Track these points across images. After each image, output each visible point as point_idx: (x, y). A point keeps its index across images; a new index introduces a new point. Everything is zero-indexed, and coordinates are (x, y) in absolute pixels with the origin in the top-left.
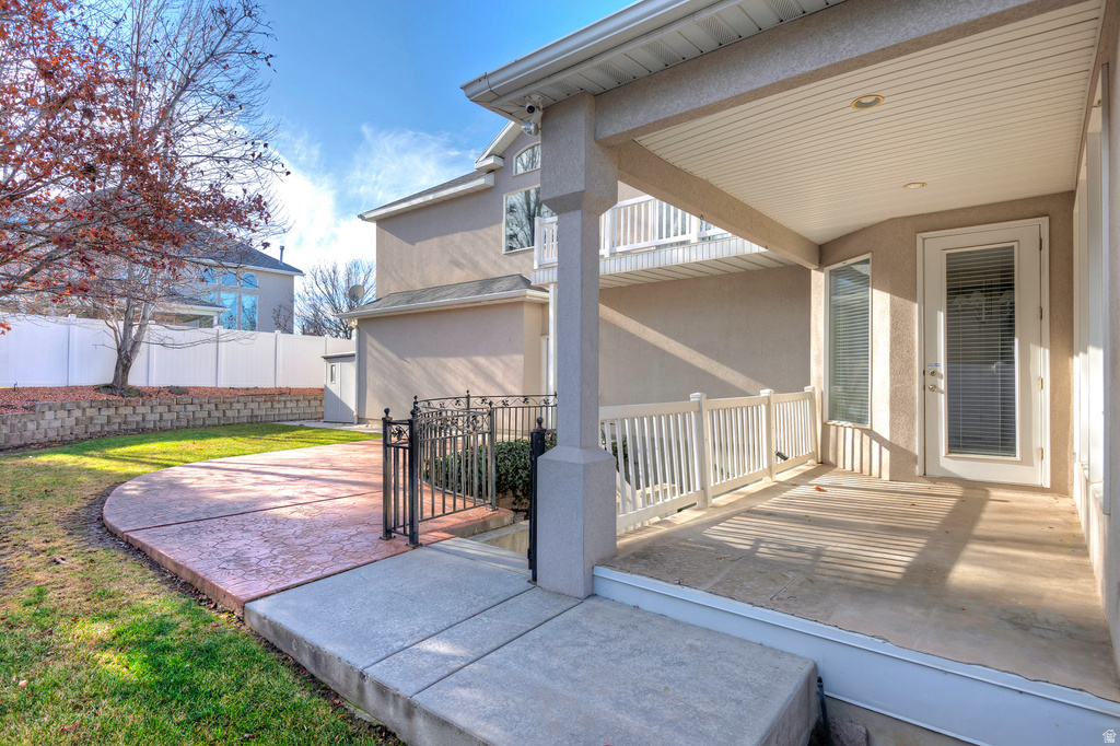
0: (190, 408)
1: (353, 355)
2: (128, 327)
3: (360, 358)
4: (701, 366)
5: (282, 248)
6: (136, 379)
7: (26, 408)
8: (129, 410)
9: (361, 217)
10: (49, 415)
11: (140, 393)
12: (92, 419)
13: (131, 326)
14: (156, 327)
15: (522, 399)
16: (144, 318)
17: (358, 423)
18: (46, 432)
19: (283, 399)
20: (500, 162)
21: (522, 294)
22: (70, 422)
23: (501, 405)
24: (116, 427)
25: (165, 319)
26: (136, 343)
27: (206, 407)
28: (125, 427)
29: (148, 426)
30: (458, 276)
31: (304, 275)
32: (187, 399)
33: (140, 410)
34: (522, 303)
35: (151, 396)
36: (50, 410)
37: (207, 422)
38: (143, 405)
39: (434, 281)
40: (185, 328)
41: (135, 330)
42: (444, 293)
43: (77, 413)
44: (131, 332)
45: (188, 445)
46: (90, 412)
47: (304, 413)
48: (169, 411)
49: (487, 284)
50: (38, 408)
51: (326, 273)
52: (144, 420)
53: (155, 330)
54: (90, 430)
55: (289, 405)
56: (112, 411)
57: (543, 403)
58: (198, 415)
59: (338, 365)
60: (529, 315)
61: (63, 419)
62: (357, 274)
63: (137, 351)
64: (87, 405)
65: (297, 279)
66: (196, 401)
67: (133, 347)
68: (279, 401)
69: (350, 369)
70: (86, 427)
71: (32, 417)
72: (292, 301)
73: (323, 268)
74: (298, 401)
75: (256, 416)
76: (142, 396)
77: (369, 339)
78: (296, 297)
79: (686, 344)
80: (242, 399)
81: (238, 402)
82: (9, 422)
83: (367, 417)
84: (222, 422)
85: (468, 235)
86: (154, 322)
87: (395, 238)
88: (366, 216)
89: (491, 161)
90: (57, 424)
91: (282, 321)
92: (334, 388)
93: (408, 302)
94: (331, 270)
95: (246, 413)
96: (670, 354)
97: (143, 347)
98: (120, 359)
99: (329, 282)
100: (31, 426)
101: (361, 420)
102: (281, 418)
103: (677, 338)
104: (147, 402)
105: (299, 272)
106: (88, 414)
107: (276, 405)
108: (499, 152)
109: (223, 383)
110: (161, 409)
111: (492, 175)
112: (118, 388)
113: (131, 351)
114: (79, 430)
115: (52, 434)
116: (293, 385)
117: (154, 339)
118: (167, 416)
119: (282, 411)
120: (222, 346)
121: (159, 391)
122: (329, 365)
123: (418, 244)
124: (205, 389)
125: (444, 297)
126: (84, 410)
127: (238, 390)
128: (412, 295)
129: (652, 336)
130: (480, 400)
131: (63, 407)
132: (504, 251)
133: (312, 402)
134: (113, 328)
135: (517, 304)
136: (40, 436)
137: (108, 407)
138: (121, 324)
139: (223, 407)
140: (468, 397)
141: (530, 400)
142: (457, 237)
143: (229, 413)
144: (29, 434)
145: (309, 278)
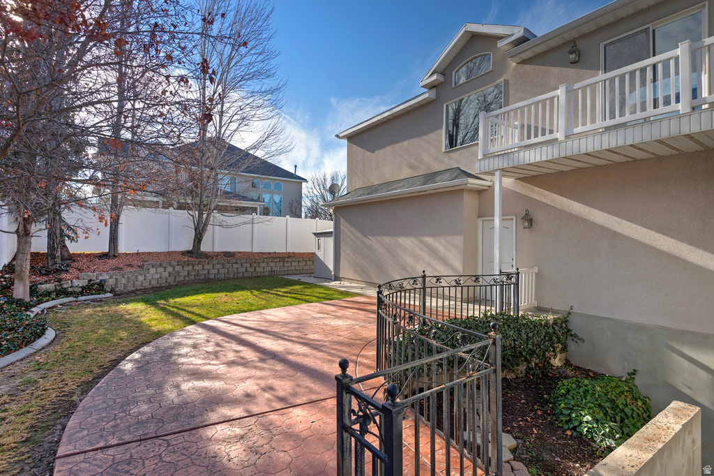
0: (235, 266)
1: (331, 232)
2: (201, 215)
3: (336, 234)
4: (665, 249)
5: (296, 166)
6: (205, 247)
7: (139, 267)
8: (199, 267)
9: (337, 136)
10: (152, 271)
11: (206, 256)
12: (178, 272)
13: (203, 214)
14: (217, 215)
15: (474, 278)
16: (209, 209)
17: (335, 280)
18: (150, 281)
19: (290, 260)
20: (441, 79)
21: (464, 182)
22: (166, 274)
23: (454, 284)
24: (192, 278)
25: (222, 210)
26: (206, 225)
27: (245, 265)
28: (197, 277)
29: (210, 277)
30: (406, 173)
31: (307, 182)
32: (233, 260)
33: (207, 267)
34: (462, 190)
35: (213, 258)
36: (153, 267)
37: (245, 275)
38: (208, 264)
39: (389, 177)
40: (233, 215)
41: (205, 216)
42: (395, 186)
43: (170, 269)
44: (202, 218)
45: (221, 297)
46: (177, 268)
47: (303, 270)
48: (223, 268)
49: (432, 176)
50: (145, 267)
51: (320, 180)
52: (208, 273)
53: (217, 216)
54: (177, 280)
55: (294, 264)
56: (190, 268)
57: (492, 283)
58: (240, 270)
59: (322, 239)
60: (469, 201)
61: (161, 273)
62: (337, 180)
63: (206, 230)
64: (175, 264)
65: (304, 184)
66: (239, 261)
67: (203, 227)
68: (288, 262)
69: (329, 242)
70: (175, 278)
71: (142, 272)
72: (301, 197)
73: (318, 176)
74: (299, 261)
75: (274, 271)
76: (208, 258)
77: (342, 221)
78: (303, 195)
79: (644, 225)
80: (265, 260)
81: (263, 262)
82: (126, 276)
83: (341, 276)
84: (254, 275)
85: (415, 141)
86: (216, 211)
87: (359, 149)
88: (341, 135)
89: (435, 77)
90: (158, 276)
91: (294, 209)
92: (320, 254)
93: (369, 194)
94: (322, 178)
95: (268, 269)
96: (623, 235)
97: (209, 227)
98: (196, 235)
99: (321, 186)
100: (141, 278)
101: (337, 278)
102: (289, 273)
103: (632, 219)
104: (210, 262)
105: (305, 180)
106: (176, 270)
107: (286, 264)
108: (441, 70)
109: (256, 250)
110: (218, 266)
111: (434, 91)
112: (195, 253)
113: (202, 230)
114: (171, 280)
115: (154, 283)
116: (296, 251)
117: (216, 222)
118: (222, 271)
119: (290, 268)
120: (255, 225)
121: (217, 255)
122: (317, 239)
123: (376, 152)
124: (245, 253)
125: (396, 189)
126: (174, 267)
127: (264, 253)
128: (371, 189)
129: (598, 217)
130: (435, 279)
131: (161, 265)
132: (443, 150)
133: (308, 262)
134: (193, 216)
135: (458, 192)
136: (146, 284)
137: (188, 265)
138: (197, 213)
139: (254, 265)
140: (424, 277)
141: (480, 279)
142: (406, 143)
143: (258, 269)
144: (139, 283)
145: (310, 184)
